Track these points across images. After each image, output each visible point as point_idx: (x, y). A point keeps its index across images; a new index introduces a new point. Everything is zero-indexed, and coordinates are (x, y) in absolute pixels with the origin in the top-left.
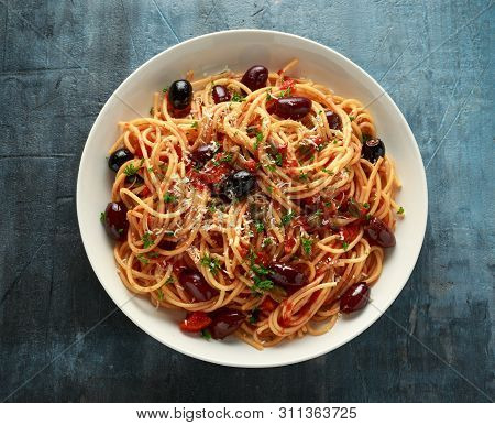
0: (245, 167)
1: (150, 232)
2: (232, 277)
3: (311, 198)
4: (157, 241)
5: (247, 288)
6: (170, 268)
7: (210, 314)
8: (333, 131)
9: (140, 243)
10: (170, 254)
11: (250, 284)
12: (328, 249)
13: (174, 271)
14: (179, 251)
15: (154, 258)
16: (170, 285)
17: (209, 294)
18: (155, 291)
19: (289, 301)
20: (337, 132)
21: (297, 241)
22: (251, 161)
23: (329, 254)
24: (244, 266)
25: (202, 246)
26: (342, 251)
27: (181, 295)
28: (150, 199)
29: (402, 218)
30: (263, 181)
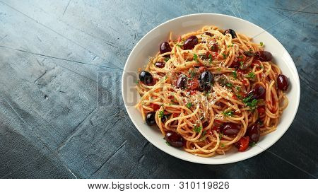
0: (201, 72)
1: (195, 125)
2: (240, 112)
3: (234, 61)
4: (201, 126)
5: (248, 111)
6: (215, 132)
7: (246, 135)
8: (213, 37)
9: (194, 135)
10: (209, 127)
11: (248, 108)
12: (257, 73)
13: (218, 132)
14: (211, 123)
15: (205, 134)
16: (222, 139)
17: (239, 127)
18: (218, 148)
19: (267, 100)
20: (214, 37)
21: (245, 79)
22: (201, 68)
23: (260, 74)
24: (241, 103)
25: (218, 112)
26: (262, 70)
27: (228, 138)
28: (182, 114)
29: (264, 46)
30: (213, 70)
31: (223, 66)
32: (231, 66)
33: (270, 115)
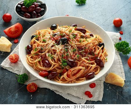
1: (37, 48)
7: (48, 71)
10: (40, 54)
11: (61, 64)
13: (41, 59)
16: (39, 62)
19: (71, 69)
20: (92, 37)
21: (76, 56)
22: (68, 37)
23: (84, 61)
26: (88, 61)
27: (42, 65)
29: (107, 61)
30: (70, 41)
31: (74, 43)
32: (78, 47)
33: (65, 75)
